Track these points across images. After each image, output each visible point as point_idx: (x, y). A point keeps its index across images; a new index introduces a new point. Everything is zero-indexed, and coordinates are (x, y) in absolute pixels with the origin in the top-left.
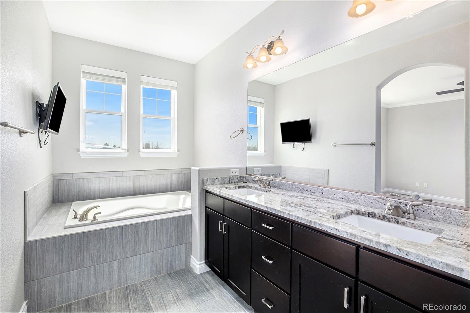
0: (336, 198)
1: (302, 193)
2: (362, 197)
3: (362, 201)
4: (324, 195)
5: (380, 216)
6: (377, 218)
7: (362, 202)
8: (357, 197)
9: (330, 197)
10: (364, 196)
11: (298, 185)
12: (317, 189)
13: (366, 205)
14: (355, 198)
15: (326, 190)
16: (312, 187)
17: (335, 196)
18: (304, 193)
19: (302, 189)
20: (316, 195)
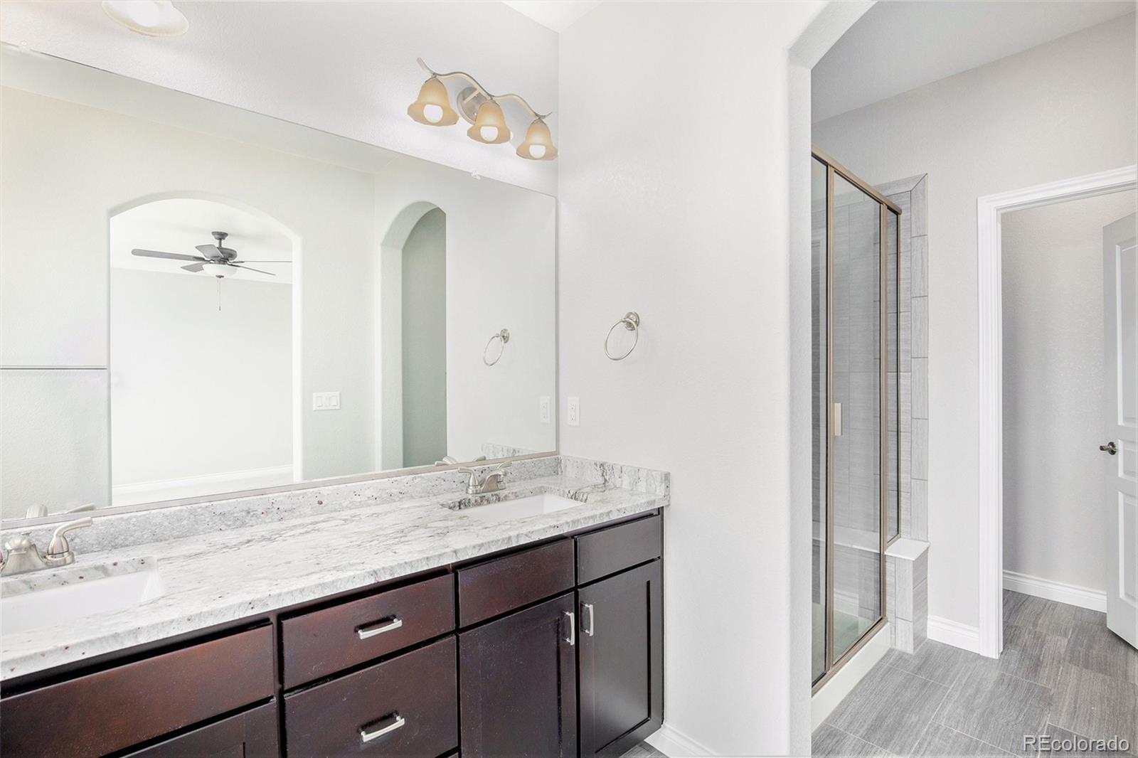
0: (360, 502)
1: (243, 525)
2: (416, 481)
3: (416, 489)
4: (326, 505)
5: (476, 501)
6: (473, 504)
7: (417, 492)
8: (406, 485)
9: (344, 505)
10: (421, 477)
11: (220, 506)
12: (301, 497)
13: (423, 495)
14: (403, 488)
15: (330, 492)
16: (282, 498)
17: (358, 499)
18: (251, 523)
19: (244, 514)
20: (301, 515)
